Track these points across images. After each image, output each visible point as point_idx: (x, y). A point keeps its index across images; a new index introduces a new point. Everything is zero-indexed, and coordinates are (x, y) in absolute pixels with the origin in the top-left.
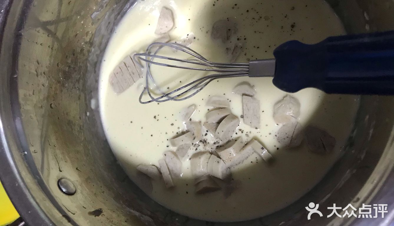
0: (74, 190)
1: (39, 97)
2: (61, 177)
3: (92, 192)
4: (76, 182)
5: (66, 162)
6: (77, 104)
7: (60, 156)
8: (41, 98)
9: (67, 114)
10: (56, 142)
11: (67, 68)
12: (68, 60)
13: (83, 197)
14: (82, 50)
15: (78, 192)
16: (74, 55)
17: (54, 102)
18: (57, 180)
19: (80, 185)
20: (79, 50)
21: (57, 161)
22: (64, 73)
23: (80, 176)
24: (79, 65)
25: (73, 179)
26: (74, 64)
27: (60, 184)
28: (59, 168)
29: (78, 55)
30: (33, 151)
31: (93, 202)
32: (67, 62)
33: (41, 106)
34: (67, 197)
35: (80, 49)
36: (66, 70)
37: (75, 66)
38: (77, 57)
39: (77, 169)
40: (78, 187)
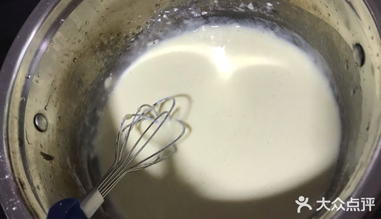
0: (44, 129)
1: (69, 47)
2: (42, 112)
3: (58, 141)
4: (51, 125)
5: (55, 106)
6: (96, 72)
7: (54, 98)
8: (71, 49)
9: (83, 74)
10: (58, 87)
11: (107, 42)
12: (111, 37)
13: (47, 139)
14: (127, 37)
15: (46, 133)
16: (118, 35)
17: (79, 58)
18: (37, 113)
19: (52, 130)
20: (124, 35)
21: (49, 100)
22: (102, 44)
23: (57, 124)
24: (117, 46)
25: (50, 121)
26: (114, 43)
27: (37, 117)
28: (46, 106)
29: (122, 39)
30: (35, 80)
31: (52, 148)
32: (109, 38)
33: (67, 54)
34: (34, 129)
35: (126, 35)
36: (105, 43)
37: (113, 45)
38: (120, 39)
39: (59, 117)
40: (49, 129)
